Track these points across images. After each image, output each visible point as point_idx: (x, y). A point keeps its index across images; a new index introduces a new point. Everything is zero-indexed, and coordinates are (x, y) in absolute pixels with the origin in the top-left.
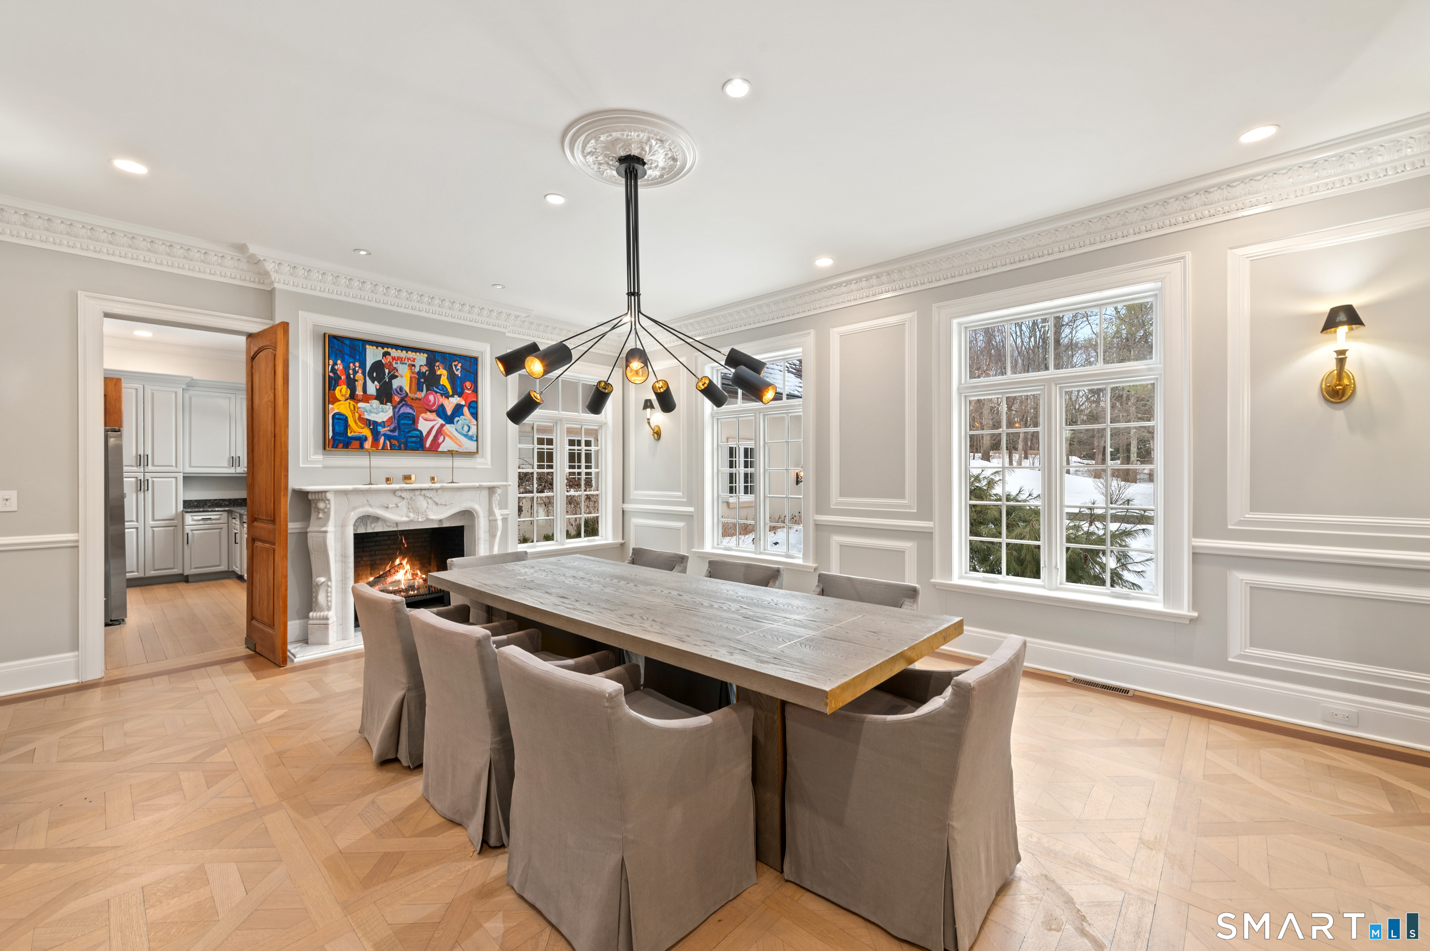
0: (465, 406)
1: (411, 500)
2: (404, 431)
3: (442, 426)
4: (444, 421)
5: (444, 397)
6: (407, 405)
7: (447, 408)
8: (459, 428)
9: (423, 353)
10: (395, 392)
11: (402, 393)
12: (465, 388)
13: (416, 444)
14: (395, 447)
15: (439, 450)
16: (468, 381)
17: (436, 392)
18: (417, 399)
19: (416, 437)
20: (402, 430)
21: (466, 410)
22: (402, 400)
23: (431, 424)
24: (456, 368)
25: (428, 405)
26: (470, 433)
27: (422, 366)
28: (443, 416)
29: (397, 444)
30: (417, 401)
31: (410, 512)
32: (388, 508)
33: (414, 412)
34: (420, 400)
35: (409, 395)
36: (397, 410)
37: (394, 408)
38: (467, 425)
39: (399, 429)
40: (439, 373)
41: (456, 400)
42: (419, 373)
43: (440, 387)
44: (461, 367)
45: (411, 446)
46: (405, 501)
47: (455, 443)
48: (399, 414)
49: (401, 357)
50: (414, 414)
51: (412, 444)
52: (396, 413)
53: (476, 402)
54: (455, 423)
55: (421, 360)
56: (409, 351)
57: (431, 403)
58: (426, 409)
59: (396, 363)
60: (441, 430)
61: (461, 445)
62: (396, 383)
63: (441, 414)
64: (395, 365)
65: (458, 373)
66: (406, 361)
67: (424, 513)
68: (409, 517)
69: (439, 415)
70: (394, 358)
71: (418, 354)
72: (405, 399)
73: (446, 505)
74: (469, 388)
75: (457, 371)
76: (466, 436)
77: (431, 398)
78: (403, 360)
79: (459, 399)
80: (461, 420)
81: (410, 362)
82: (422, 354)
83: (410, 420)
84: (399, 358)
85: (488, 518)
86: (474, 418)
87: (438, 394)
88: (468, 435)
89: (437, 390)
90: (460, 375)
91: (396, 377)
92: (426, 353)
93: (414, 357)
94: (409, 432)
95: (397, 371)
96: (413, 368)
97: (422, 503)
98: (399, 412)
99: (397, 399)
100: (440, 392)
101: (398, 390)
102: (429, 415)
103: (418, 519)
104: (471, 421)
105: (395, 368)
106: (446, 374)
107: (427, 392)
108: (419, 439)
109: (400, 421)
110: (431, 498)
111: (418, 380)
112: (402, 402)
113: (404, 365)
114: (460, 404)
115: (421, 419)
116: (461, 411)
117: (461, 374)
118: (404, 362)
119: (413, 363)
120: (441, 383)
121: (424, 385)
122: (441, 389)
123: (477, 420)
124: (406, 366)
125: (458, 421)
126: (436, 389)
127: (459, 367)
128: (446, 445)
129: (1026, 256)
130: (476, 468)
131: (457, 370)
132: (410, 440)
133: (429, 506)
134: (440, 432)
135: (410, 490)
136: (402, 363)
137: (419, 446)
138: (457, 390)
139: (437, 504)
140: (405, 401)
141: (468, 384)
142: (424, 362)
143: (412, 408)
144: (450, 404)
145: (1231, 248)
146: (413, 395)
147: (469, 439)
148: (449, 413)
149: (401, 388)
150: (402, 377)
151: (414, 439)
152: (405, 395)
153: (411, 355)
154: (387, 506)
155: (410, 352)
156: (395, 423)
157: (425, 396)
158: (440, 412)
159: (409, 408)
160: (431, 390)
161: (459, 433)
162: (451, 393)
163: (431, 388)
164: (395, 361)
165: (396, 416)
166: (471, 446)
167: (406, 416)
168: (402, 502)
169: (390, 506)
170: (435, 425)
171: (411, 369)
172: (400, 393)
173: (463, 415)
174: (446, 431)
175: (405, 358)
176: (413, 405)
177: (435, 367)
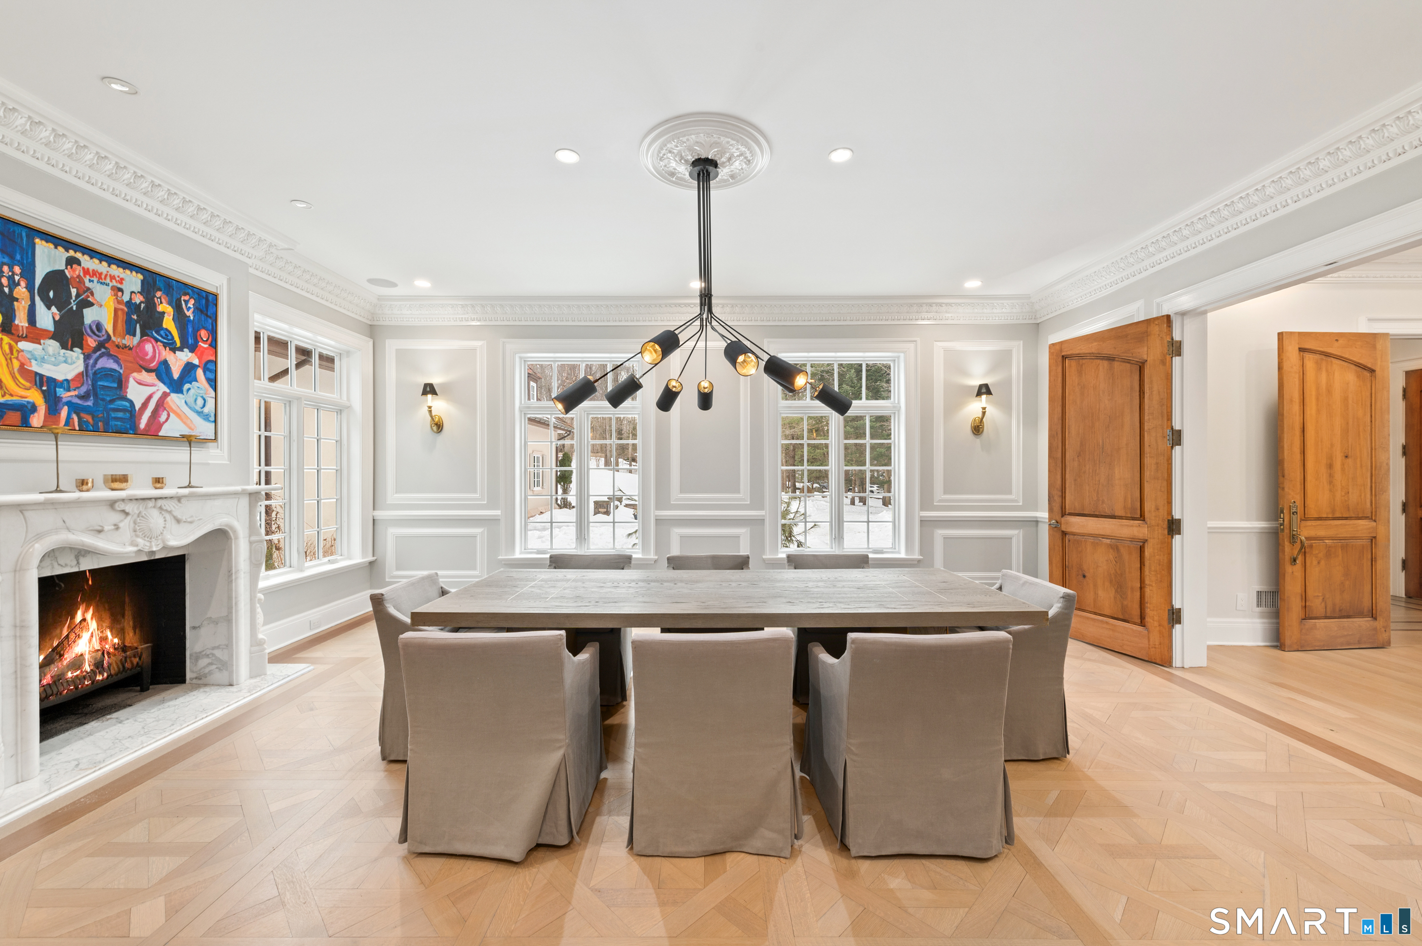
0: (198, 366)
1: (138, 516)
2: (103, 400)
3: (165, 395)
4: (168, 388)
5: (168, 348)
6: (110, 355)
7: (172, 368)
8: (191, 401)
9: (137, 272)
10: (88, 330)
11: (100, 334)
12: (199, 339)
13: (124, 423)
14: (87, 426)
15: (160, 434)
16: (204, 328)
17: (157, 340)
18: (125, 347)
19: (124, 410)
20: (101, 397)
21: (200, 373)
22: (101, 345)
23: (148, 390)
24: (186, 305)
25: (143, 359)
26: (206, 410)
27: (135, 293)
28: (166, 380)
29: (90, 420)
30: (126, 350)
31: (137, 536)
32: (100, 531)
33: (121, 368)
34: (130, 349)
35: (113, 338)
36: (91, 361)
37: (87, 357)
38: (202, 397)
39: (96, 395)
40: (160, 308)
41: (187, 356)
42: (129, 303)
43: (162, 332)
44: (193, 305)
45: (116, 425)
46: (129, 518)
47: (185, 423)
48: (95, 369)
49: (100, 271)
50: (121, 371)
51: (116, 423)
52: (90, 368)
53: (215, 362)
54: (185, 392)
55: (133, 282)
56: (114, 264)
57: (148, 357)
58: (140, 366)
59: (90, 281)
60: (163, 402)
61: (193, 427)
62: (90, 316)
63: (164, 376)
64: (88, 284)
65: (189, 314)
66: (108, 281)
67: (160, 537)
68: (137, 546)
69: (160, 378)
70: (86, 272)
71: (128, 272)
72: (107, 345)
73: (191, 522)
74: (205, 339)
75: (188, 311)
76: (199, 413)
77: (149, 347)
78: (103, 277)
79: (190, 354)
80: (193, 388)
81: (114, 283)
82: (134, 273)
83: (114, 381)
84: (95, 273)
85: (248, 539)
86: (211, 386)
87: (159, 343)
88: (202, 412)
89: (158, 337)
90: (192, 318)
91: (91, 304)
92: (142, 274)
93: (121, 276)
94: (112, 401)
95: (92, 294)
96: (120, 294)
97: (156, 519)
98: (95, 367)
99: (92, 342)
100: (162, 340)
101: (94, 327)
102: (145, 376)
103: (151, 547)
104: (207, 391)
105: (88, 289)
106: (172, 313)
107: (141, 338)
108: (128, 415)
109: (96, 382)
110: (170, 512)
111: (128, 315)
112: (100, 350)
113: (105, 286)
114: (192, 363)
115: (131, 380)
116: (193, 375)
117: (194, 316)
118: (103, 281)
119: (119, 286)
120: (164, 326)
121: (138, 326)
122: (164, 335)
123: (215, 390)
124: (108, 290)
125: (189, 389)
126: (155, 335)
127: (191, 305)
128: (172, 427)
129: (830, 318)
130: (208, 464)
131: (188, 309)
132: (113, 415)
133: (167, 526)
134: (163, 405)
135: (137, 499)
136: (101, 283)
137: (129, 426)
138: (188, 341)
139: (178, 521)
140: (105, 348)
141: (204, 334)
142: (137, 287)
143: (117, 361)
144: (178, 360)
145: (935, 341)
146: (119, 340)
147: (204, 419)
148: (176, 375)
149: (99, 326)
150: (101, 306)
151: (120, 415)
152: (105, 337)
153: (115, 270)
154: (100, 528)
155: (114, 267)
156: (89, 385)
157: (139, 344)
158: (162, 371)
159: (112, 361)
160: (148, 335)
161: (190, 408)
162: (178, 345)
163: (148, 332)
164: (88, 277)
165: (91, 372)
166: (205, 429)
167: (108, 374)
168: (126, 521)
169: (106, 528)
170: (154, 393)
171: (116, 295)
172: (97, 332)
173: (196, 380)
174: (171, 403)
175: (106, 275)
176: (120, 356)
177: (156, 299)
